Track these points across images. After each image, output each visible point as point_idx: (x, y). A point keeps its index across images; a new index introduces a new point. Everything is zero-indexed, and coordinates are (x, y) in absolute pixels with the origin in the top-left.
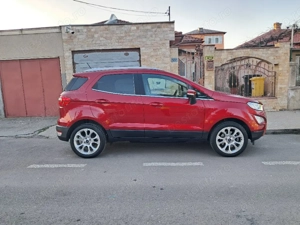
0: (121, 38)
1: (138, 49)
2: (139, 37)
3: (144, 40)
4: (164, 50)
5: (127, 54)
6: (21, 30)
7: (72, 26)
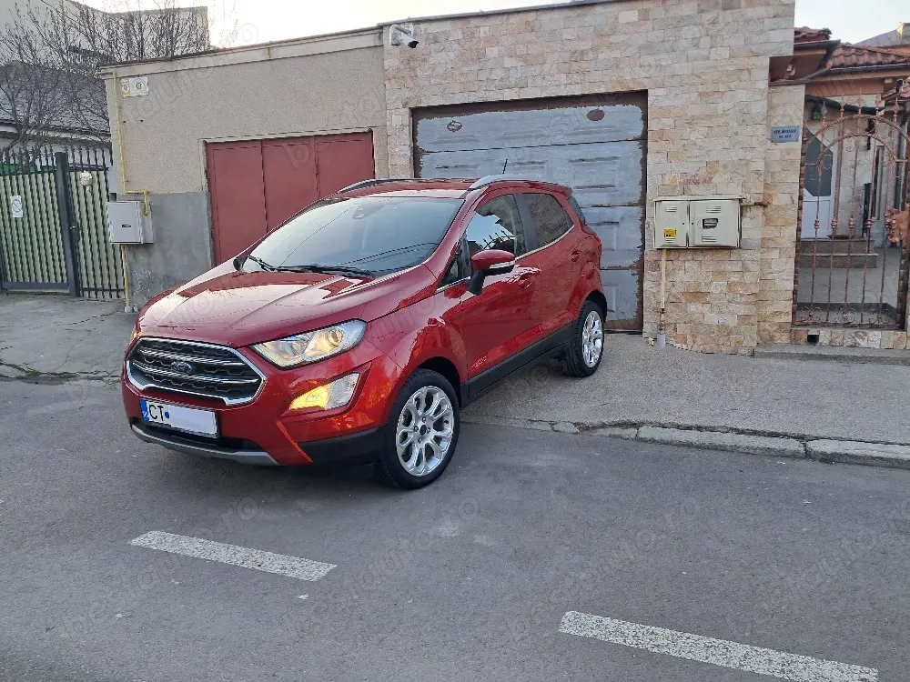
0: (578, 56)
1: (640, 97)
2: (648, 48)
3: (665, 59)
4: (742, 95)
5: (597, 116)
6: (269, 46)
7: (417, 22)
